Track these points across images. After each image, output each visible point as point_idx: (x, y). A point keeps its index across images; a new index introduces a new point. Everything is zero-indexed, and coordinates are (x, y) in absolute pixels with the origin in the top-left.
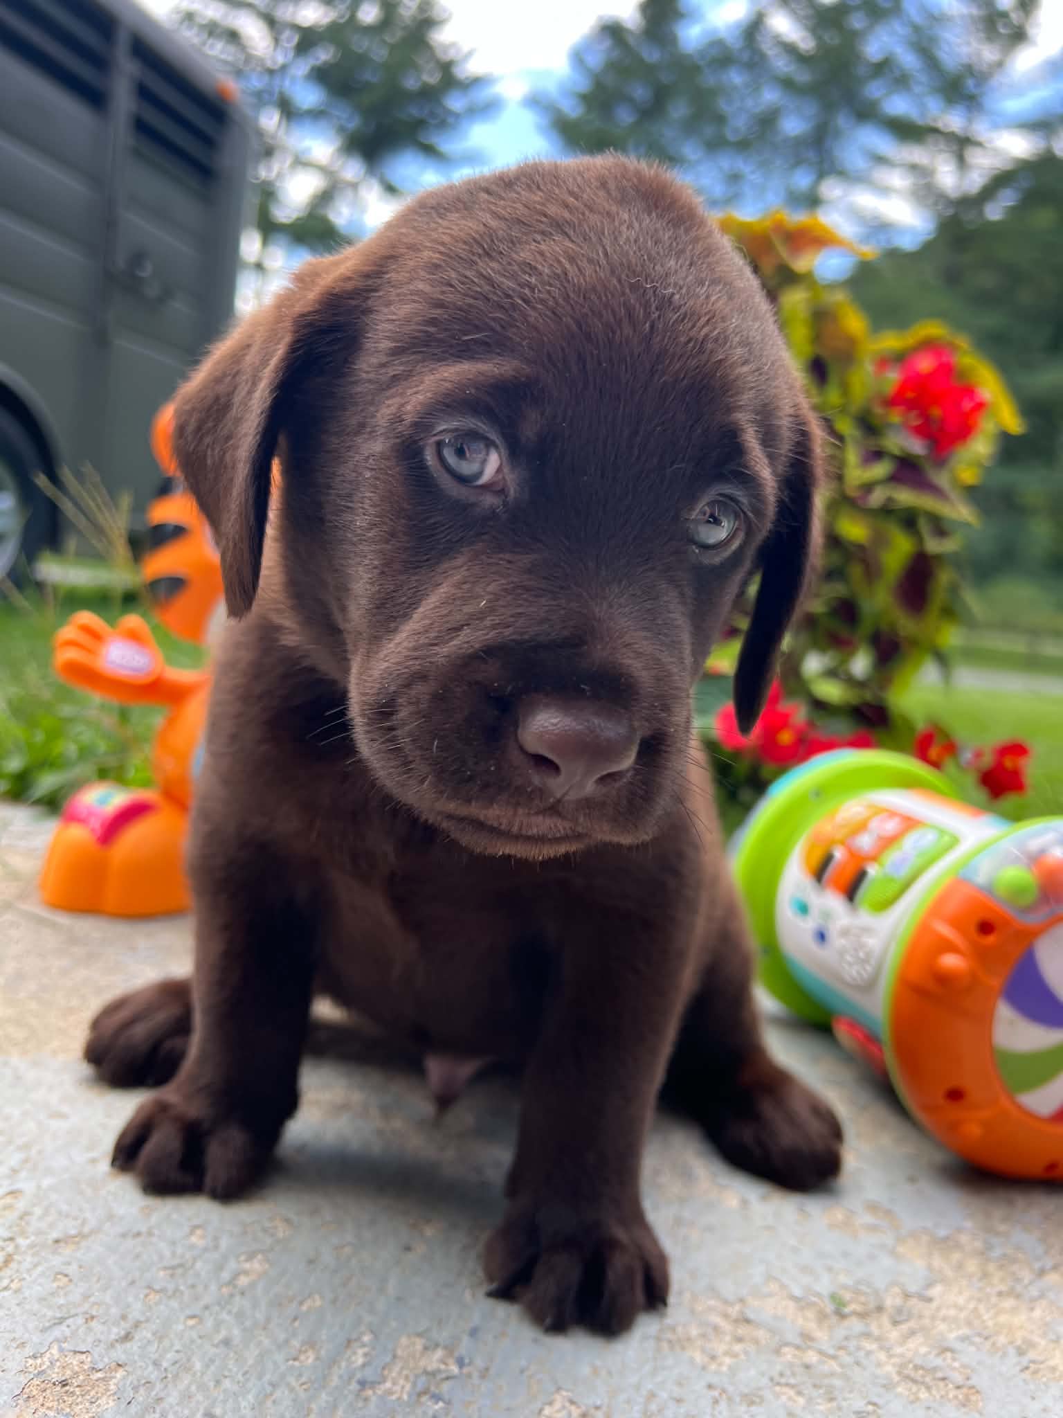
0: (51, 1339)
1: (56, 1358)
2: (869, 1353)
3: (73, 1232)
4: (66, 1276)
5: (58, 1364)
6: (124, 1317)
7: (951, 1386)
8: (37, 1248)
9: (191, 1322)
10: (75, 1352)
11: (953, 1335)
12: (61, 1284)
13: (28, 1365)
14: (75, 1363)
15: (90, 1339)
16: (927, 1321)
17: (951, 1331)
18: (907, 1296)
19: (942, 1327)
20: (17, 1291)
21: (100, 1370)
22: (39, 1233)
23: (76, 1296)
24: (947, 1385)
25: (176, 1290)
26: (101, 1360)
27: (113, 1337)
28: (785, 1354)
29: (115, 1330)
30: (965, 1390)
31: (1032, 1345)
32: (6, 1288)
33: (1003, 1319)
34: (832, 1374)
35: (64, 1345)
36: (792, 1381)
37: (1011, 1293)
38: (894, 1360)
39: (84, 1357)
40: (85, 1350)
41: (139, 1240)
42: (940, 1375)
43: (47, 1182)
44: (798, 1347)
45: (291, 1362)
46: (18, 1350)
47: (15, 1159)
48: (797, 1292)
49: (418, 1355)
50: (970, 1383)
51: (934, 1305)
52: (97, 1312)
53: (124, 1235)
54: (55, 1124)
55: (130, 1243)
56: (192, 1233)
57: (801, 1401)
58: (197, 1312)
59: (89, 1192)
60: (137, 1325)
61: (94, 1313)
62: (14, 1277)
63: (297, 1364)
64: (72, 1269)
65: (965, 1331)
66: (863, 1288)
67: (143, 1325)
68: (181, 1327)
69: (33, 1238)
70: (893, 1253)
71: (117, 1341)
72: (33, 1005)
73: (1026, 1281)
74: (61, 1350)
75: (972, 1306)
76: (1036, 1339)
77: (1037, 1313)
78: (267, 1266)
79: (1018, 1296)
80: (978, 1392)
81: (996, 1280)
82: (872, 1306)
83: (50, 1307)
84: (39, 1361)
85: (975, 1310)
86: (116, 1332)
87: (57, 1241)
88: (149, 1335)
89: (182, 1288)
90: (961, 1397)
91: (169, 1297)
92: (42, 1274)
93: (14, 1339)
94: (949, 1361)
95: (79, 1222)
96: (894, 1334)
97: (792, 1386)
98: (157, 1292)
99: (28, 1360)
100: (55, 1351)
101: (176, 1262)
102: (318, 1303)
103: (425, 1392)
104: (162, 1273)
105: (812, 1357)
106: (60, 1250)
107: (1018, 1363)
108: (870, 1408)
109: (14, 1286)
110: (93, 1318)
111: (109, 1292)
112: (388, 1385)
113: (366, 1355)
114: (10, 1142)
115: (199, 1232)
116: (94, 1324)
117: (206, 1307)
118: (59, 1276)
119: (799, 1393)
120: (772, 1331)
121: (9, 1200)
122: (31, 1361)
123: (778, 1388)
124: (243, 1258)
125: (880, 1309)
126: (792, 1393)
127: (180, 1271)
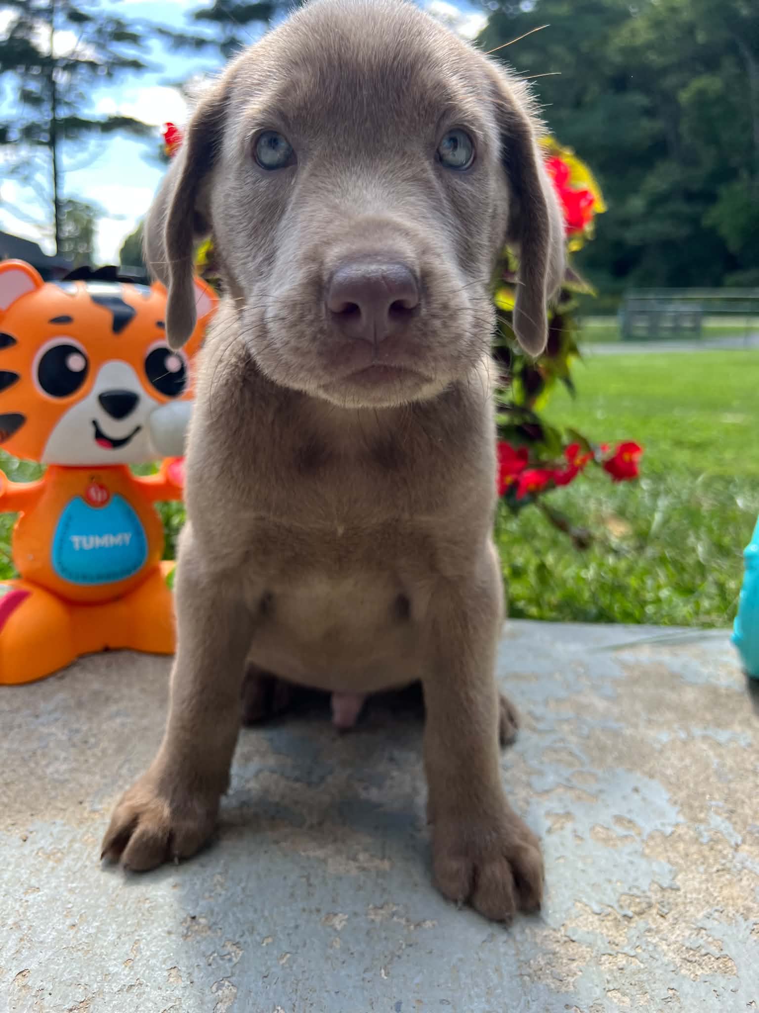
2: (656, 946)
3: (81, 999)
7: (713, 959)
11: (700, 916)
16: (681, 907)
17: (698, 911)
18: (663, 889)
19: (692, 909)
24: (710, 958)
28: (604, 963)
30: (721, 960)
31: (749, 909)
33: (725, 892)
34: (639, 971)
36: (616, 985)
37: (724, 870)
38: (672, 948)
42: (703, 951)
44: (610, 955)
48: (596, 908)
50: (723, 953)
51: (681, 893)
56: (169, 976)
57: (627, 999)
65: (707, 910)
66: (635, 891)
70: (643, 855)
73: (730, 856)
75: (704, 886)
76: (751, 904)
77: (745, 883)
78: (234, 991)
79: (728, 871)
80: (730, 959)
81: (711, 861)
82: (644, 905)
85: (707, 889)
90: (721, 966)
94: (705, 938)
95: (82, 987)
96: (665, 925)
97: (618, 990)
105: (622, 961)
107: (747, 927)
108: (671, 992)
115: (173, 972)
119: (624, 994)
120: (590, 945)
121: (20, 981)
123: (609, 994)
125: (650, 906)
126: (619, 995)
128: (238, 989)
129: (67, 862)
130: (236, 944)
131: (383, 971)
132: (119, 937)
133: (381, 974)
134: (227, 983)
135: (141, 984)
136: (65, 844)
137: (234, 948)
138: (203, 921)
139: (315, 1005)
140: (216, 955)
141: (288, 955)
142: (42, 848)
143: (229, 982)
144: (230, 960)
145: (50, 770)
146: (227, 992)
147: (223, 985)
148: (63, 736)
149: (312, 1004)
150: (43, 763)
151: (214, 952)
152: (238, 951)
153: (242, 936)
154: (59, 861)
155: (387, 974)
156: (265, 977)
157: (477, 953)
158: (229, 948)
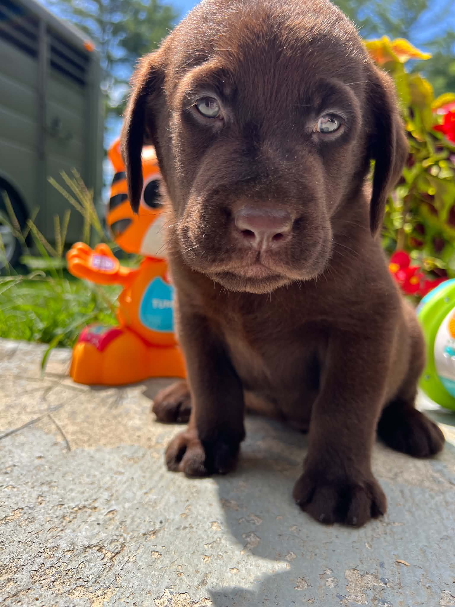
0: (164, 587)
1: (170, 597)
3: (151, 529)
4: (157, 552)
5: (172, 601)
6: (197, 572)
8: (135, 539)
9: (235, 571)
10: (180, 593)
12: (156, 557)
13: (157, 603)
14: (182, 600)
15: (184, 586)
20: (134, 562)
21: (197, 602)
22: (133, 531)
23: (167, 562)
25: (218, 555)
26: (196, 597)
27: (196, 583)
29: (195, 579)
32: (128, 562)
35: (171, 590)
39: (185, 595)
40: (185, 592)
41: (187, 530)
43: (127, 505)
45: (296, 588)
46: (148, 595)
47: (106, 495)
49: (360, 579)
52: (182, 569)
53: (178, 529)
54: (120, 478)
55: (182, 532)
56: (212, 525)
58: (235, 566)
59: (151, 509)
60: (206, 575)
61: (181, 571)
62: (129, 555)
63: (299, 589)
64: (159, 548)
67: (209, 575)
68: (230, 575)
69: (131, 534)
71: (199, 585)
72: (85, 425)
74: (171, 593)
78: (258, 539)
83: (155, 570)
84: (162, 600)
86: (196, 581)
87: (144, 534)
88: (215, 580)
89: (220, 553)
91: (216, 559)
92: (144, 552)
93: (143, 589)
95: (152, 523)
98: (209, 556)
99: (155, 600)
100: (167, 593)
101: (211, 541)
102: (294, 556)
103: (375, 599)
104: (206, 547)
106: (148, 539)
109: (131, 560)
110: (181, 573)
111: (183, 559)
112: (353, 596)
113: (332, 581)
114: (100, 488)
115: (215, 524)
116: (183, 576)
117: (238, 563)
118: (153, 552)
121: (110, 515)
122: (157, 602)
124: (244, 536)
127: (215, 545)
128: (260, 539)
129: (141, 463)
130: (258, 516)
131: (367, 545)
132: (176, 502)
133: (365, 546)
134: (252, 535)
135: (192, 527)
136: (140, 454)
137: (256, 518)
138: (233, 502)
139: (318, 555)
140: (243, 519)
141: (295, 527)
142: (126, 456)
143: (254, 534)
144: (254, 524)
145: (130, 423)
146: (253, 540)
147: (250, 535)
148: (138, 409)
149: (316, 555)
150: (126, 419)
151: (242, 518)
152: (259, 520)
153: (261, 512)
154: (136, 462)
155: (371, 546)
156: (281, 535)
157: (438, 544)
158: (253, 517)
